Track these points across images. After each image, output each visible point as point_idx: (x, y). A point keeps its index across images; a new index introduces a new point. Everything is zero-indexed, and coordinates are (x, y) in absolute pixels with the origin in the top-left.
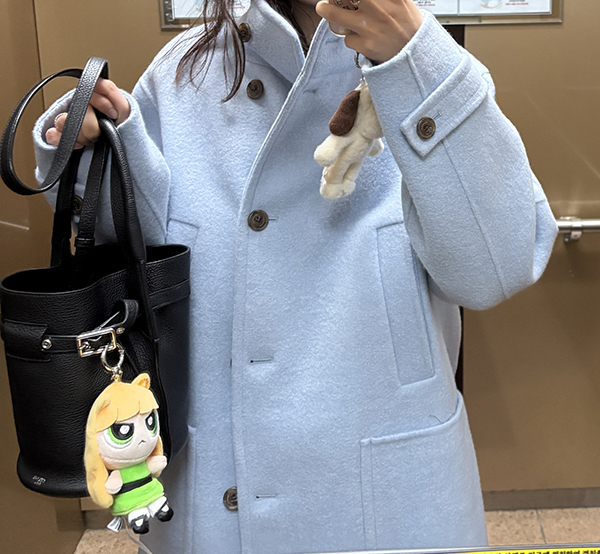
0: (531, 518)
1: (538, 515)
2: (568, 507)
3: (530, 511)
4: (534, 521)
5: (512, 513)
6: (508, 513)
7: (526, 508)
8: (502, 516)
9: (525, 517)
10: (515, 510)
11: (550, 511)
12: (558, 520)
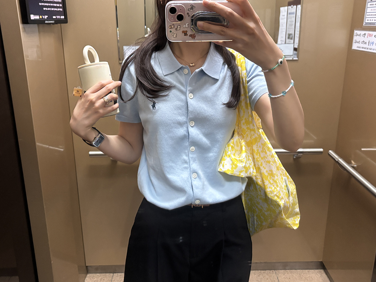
0: (273, 273)
1: (276, 272)
2: (288, 269)
3: (272, 271)
4: (274, 274)
5: (265, 271)
6: (263, 271)
7: (270, 270)
8: (260, 272)
9: (270, 273)
10: (265, 270)
11: (280, 271)
12: (284, 274)
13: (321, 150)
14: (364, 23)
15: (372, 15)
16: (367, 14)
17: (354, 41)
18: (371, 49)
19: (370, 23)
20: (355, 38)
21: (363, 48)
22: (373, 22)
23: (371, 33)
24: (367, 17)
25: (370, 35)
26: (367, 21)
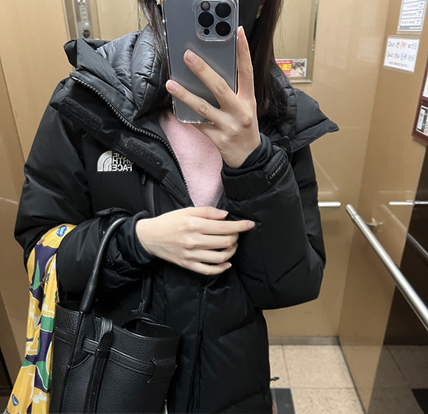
13: (338, 204)
14: (399, 27)
15: (407, 15)
16: (403, 13)
17: (387, 54)
18: (403, 65)
19: (405, 27)
20: (389, 49)
21: (395, 64)
22: (408, 24)
23: (404, 41)
24: (403, 17)
25: (404, 45)
26: (402, 25)
